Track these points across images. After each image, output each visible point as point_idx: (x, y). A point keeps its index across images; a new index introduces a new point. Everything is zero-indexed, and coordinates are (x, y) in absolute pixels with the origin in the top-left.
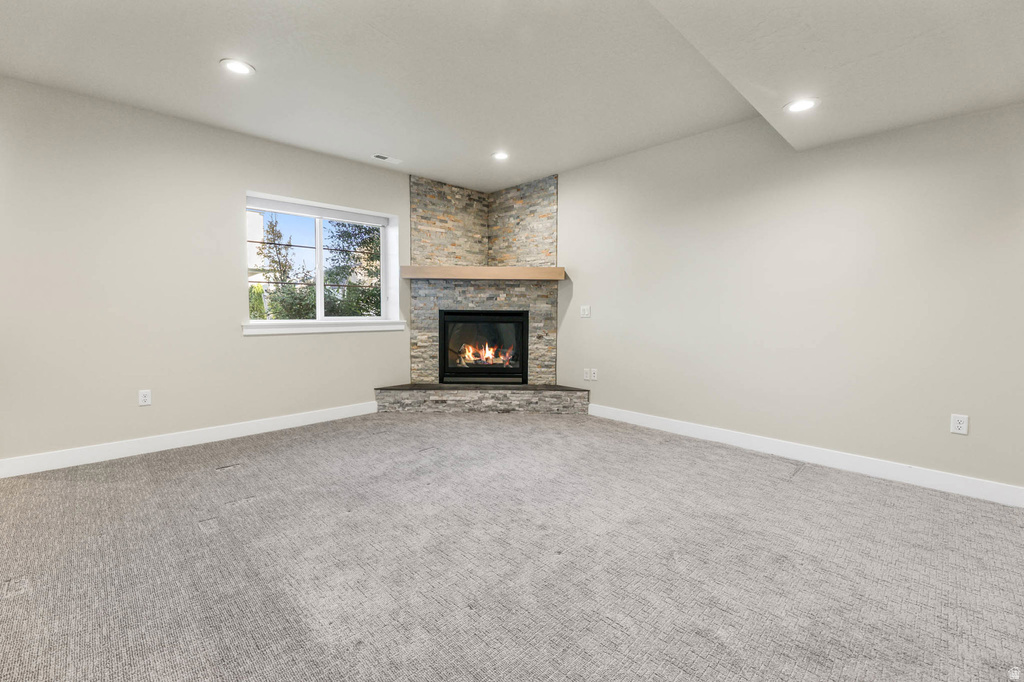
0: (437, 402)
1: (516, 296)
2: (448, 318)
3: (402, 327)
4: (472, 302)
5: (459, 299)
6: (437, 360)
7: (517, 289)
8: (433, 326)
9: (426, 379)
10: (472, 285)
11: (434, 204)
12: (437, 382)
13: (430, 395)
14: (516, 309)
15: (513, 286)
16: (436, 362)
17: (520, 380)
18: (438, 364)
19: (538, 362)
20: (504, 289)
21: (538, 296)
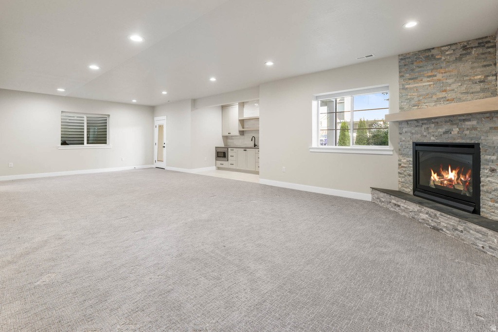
0: (395, 205)
1: (468, 129)
2: (418, 148)
3: (391, 153)
4: (433, 136)
5: (425, 134)
6: (412, 177)
7: (468, 123)
8: (410, 153)
9: (406, 190)
10: (433, 123)
11: (421, 67)
12: (412, 193)
13: (392, 199)
14: (468, 141)
15: (464, 120)
16: (411, 178)
17: (472, 209)
18: (412, 180)
19: (491, 196)
20: (457, 124)
21: (491, 128)
